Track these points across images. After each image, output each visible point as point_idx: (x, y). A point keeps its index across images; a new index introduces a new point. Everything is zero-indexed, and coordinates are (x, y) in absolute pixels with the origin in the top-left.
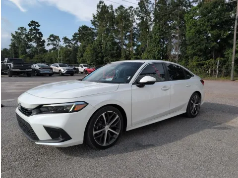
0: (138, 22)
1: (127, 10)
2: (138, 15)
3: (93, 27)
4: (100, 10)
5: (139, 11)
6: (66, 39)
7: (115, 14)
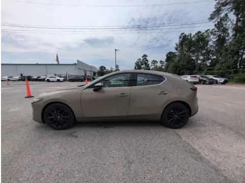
0: (215, 40)
1: (204, 33)
2: (214, 35)
3: (176, 51)
4: (181, 39)
5: (216, 31)
6: (161, 62)
7: (193, 39)
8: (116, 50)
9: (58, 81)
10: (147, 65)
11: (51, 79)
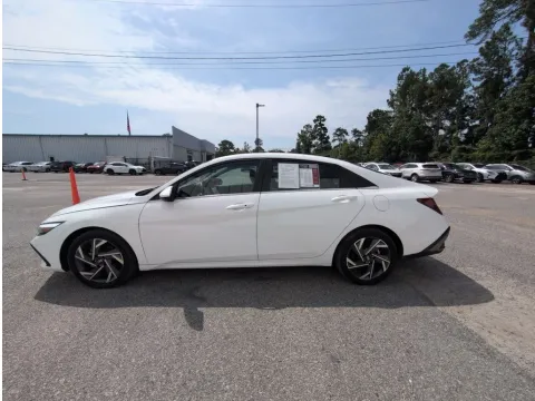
0: (477, 84)
1: (454, 68)
2: (477, 72)
3: (391, 109)
4: (402, 82)
5: (481, 64)
6: (355, 132)
7: (429, 81)
8: (258, 105)
9: (132, 172)
10: (324, 139)
11: (116, 169)
